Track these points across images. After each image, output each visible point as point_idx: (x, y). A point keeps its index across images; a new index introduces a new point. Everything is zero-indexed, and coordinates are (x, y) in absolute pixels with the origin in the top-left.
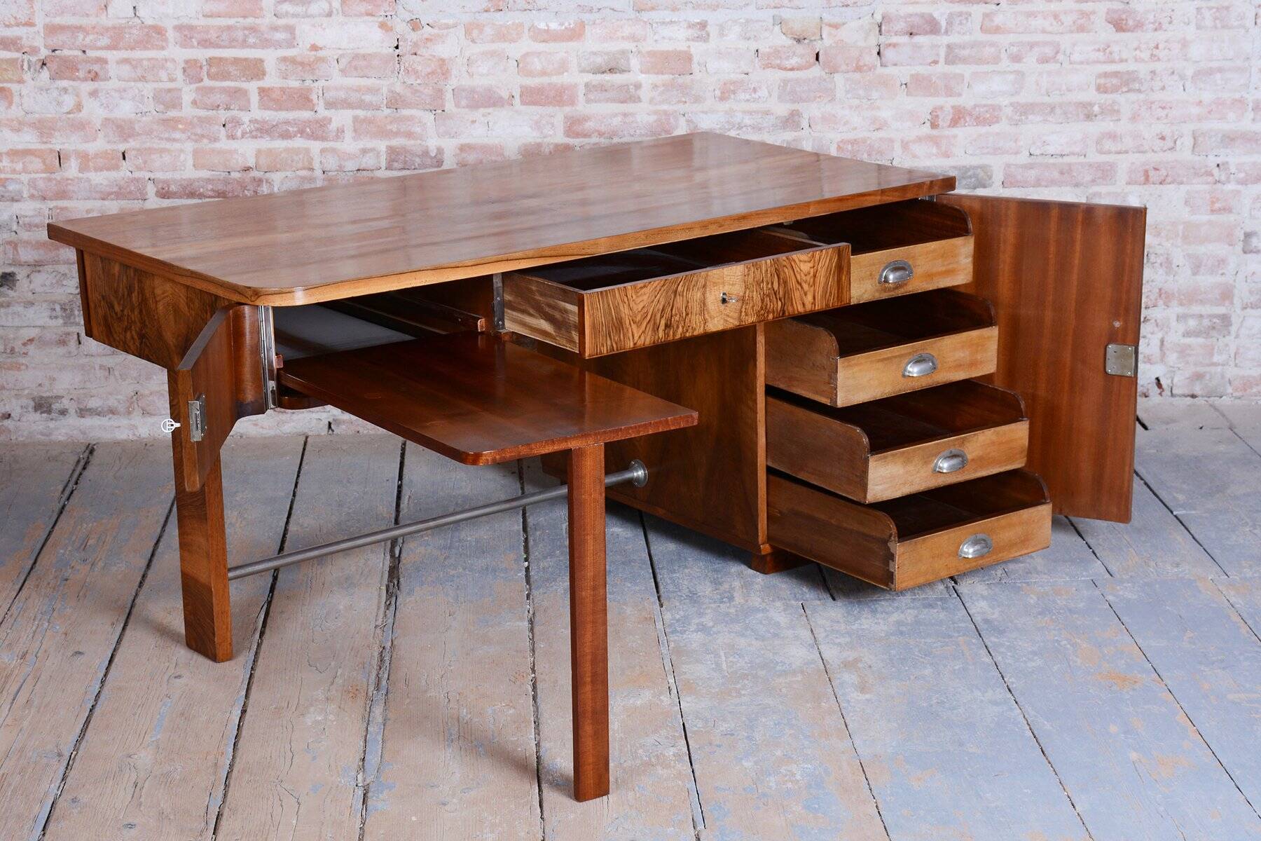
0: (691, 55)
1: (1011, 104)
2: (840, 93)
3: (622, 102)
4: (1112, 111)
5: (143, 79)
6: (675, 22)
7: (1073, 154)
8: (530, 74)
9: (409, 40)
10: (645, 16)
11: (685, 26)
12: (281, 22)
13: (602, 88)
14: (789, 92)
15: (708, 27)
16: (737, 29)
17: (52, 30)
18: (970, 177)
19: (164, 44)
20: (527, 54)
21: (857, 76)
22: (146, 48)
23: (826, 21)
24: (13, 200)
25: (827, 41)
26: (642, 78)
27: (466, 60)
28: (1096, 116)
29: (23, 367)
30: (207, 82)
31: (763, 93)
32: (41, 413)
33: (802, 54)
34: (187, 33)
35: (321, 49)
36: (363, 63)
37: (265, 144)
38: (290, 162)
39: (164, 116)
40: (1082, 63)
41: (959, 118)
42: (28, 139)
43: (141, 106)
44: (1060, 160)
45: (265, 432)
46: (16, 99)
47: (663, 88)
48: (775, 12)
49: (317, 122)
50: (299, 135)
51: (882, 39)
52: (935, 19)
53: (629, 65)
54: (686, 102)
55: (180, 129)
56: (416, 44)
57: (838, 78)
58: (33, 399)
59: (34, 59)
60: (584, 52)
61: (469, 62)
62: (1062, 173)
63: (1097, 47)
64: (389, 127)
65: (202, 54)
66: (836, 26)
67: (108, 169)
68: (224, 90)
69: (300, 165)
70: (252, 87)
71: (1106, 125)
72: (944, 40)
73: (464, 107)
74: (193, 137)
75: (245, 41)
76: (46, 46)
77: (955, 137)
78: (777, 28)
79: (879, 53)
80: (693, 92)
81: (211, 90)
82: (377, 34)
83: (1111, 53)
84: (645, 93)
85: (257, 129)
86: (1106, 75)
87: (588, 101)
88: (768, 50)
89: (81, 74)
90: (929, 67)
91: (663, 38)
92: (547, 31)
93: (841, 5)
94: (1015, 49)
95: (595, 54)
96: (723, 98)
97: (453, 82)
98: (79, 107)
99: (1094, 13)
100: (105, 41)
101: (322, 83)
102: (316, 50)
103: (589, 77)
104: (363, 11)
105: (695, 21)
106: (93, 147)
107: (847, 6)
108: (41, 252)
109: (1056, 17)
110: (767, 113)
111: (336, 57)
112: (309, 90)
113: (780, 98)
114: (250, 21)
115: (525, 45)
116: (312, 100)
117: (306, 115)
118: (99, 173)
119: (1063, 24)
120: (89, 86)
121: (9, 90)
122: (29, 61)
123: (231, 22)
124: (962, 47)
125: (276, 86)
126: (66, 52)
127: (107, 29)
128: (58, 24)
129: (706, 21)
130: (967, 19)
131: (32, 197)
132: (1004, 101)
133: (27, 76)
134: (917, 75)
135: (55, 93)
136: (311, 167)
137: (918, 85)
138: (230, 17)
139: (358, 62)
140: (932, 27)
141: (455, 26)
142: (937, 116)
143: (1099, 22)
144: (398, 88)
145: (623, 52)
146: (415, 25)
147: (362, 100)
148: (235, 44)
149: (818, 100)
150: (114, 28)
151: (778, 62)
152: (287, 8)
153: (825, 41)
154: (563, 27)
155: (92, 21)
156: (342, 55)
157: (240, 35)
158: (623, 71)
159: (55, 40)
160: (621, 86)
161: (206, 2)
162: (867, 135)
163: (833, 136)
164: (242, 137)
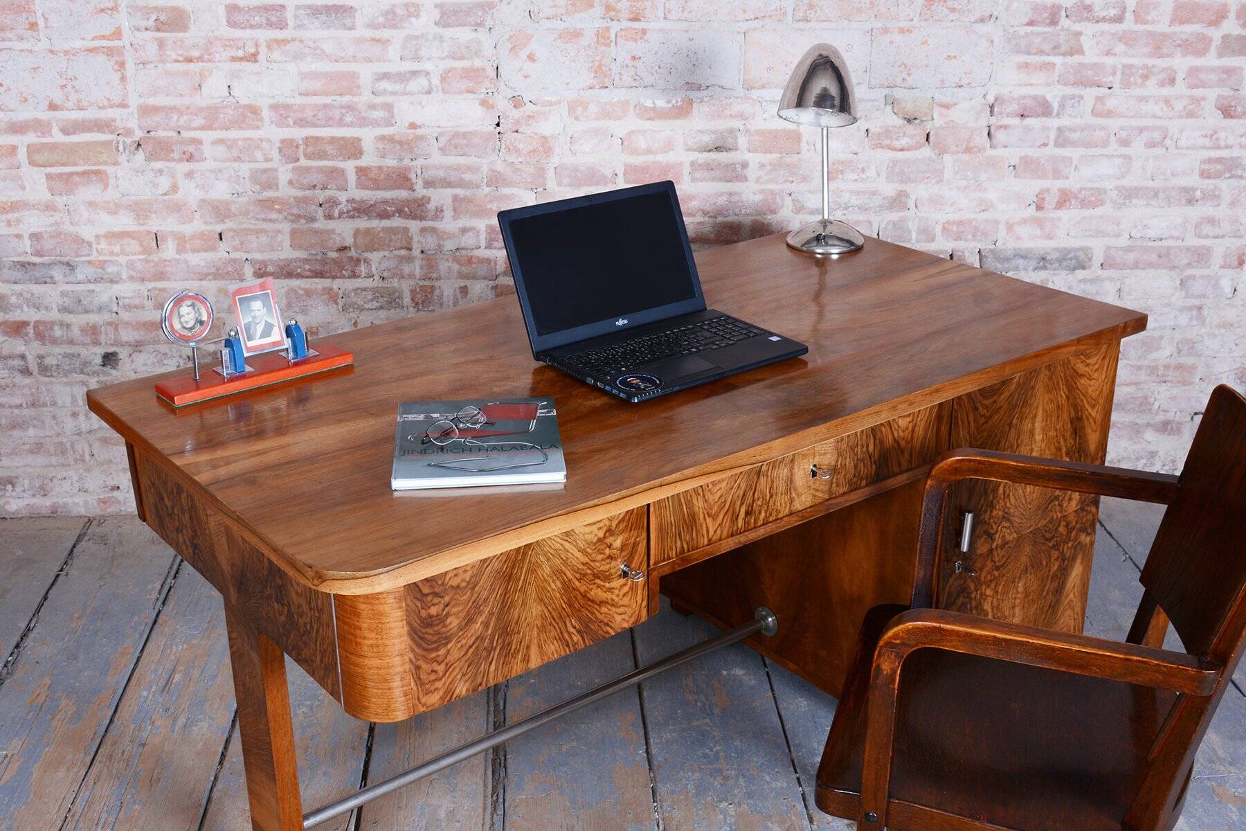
0: (801, 134)
1: (1117, 188)
2: (948, 174)
3: (728, 181)
4: (1212, 197)
5: (238, 159)
7: (1172, 237)
8: (635, 152)
9: (511, 117)
10: (755, 94)
12: (379, 100)
13: (709, 167)
14: (898, 173)
17: (145, 111)
18: (1071, 259)
19: (259, 124)
20: (632, 132)
21: (966, 157)
22: (241, 128)
23: (938, 101)
24: (112, 281)
25: (938, 122)
26: (749, 157)
27: (569, 139)
28: (1197, 201)
30: (304, 162)
31: (871, 173)
33: (913, 134)
34: (282, 112)
35: (420, 127)
36: (463, 141)
37: (363, 223)
38: (387, 242)
39: (259, 197)
40: (1188, 148)
41: (1065, 201)
42: (125, 222)
43: (236, 186)
44: (1159, 243)
46: (112, 181)
47: (770, 168)
48: (887, 91)
49: (416, 201)
50: (397, 215)
51: (993, 120)
52: (1047, 101)
53: (737, 143)
54: (793, 182)
55: (276, 209)
56: (517, 122)
57: (947, 158)
59: (128, 141)
60: (691, 130)
61: (572, 140)
62: (1160, 256)
63: (1204, 133)
64: (489, 206)
65: (299, 134)
66: (947, 106)
67: (205, 251)
68: (320, 170)
69: (399, 245)
70: (350, 166)
71: (1206, 210)
72: (1054, 123)
73: (566, 186)
74: (289, 217)
75: (341, 119)
76: (140, 128)
77: (1059, 219)
78: (889, 108)
79: (989, 134)
80: (801, 172)
81: (308, 170)
82: (479, 111)
83: (1217, 139)
84: (751, 173)
85: (354, 209)
86: (1210, 161)
87: (694, 180)
88: (878, 130)
89: (176, 155)
90: (1039, 150)
91: (773, 116)
92: (654, 109)
93: (954, 85)
94: (1124, 134)
95: (702, 132)
97: (555, 160)
98: (174, 188)
99: (1204, 99)
100: (199, 121)
101: (420, 162)
102: (415, 128)
103: (695, 156)
104: (463, 88)
106: (188, 229)
107: (961, 87)
108: (142, 332)
109: (1167, 101)
110: (874, 193)
111: (435, 135)
112: (408, 169)
113: (889, 179)
114: (346, 99)
115: (631, 123)
116: (411, 179)
117: (404, 194)
118: (196, 255)
119: (1173, 109)
120: (186, 167)
121: (105, 173)
122: (124, 143)
123: (328, 100)
124: (1073, 130)
125: (373, 165)
126: (161, 133)
127: (201, 110)
128: (153, 106)
130: (1079, 102)
131: (131, 278)
132: (1109, 185)
133: (122, 158)
134: (1026, 157)
135: (151, 175)
136: (409, 246)
137: (1027, 167)
138: (326, 95)
139: (458, 141)
140: (1044, 109)
141: (559, 102)
142: (1043, 199)
143: (1209, 107)
144: (499, 167)
145: (731, 131)
146: (517, 102)
147: (462, 180)
148: (331, 122)
149: (926, 180)
150: (208, 108)
151: (888, 142)
152: (385, 85)
153: (935, 121)
154: (670, 105)
155: (187, 101)
156: (441, 134)
157: (337, 114)
158: (728, 150)
159: (149, 121)
160: (727, 166)
161: (302, 79)
162: (973, 216)
163: (938, 217)
164: (339, 217)
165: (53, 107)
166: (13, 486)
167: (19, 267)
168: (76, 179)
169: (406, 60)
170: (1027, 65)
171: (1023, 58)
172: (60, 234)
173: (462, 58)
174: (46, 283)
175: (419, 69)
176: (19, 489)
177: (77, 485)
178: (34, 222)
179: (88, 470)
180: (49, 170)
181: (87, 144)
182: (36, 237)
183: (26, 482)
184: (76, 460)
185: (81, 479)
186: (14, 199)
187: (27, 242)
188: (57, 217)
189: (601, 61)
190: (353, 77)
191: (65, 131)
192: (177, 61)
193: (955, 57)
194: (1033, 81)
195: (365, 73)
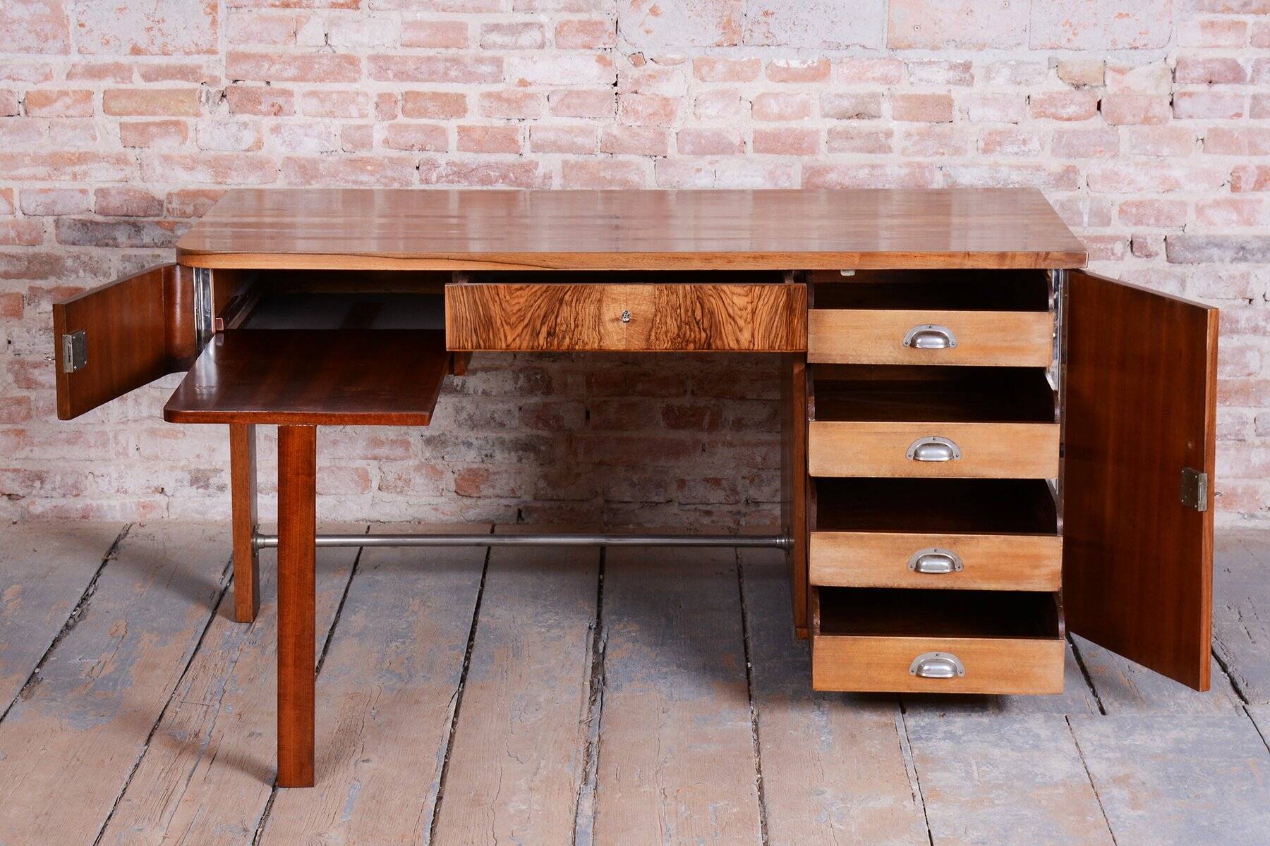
0: (952, 100)
2: (1124, 148)
3: (870, 152)
5: (331, 114)
6: (934, 62)
8: (766, 117)
9: (630, 77)
10: (900, 55)
11: (946, 67)
12: (488, 53)
13: (847, 135)
14: (1063, 145)
15: (973, 68)
16: (1006, 72)
17: (235, 58)
19: (357, 76)
20: (763, 95)
21: (1145, 129)
22: (336, 80)
23: (1111, 65)
25: (1111, 88)
26: (894, 125)
27: (692, 102)
29: (180, 435)
30: (402, 119)
31: (1034, 145)
32: (197, 488)
33: (1081, 102)
34: (382, 64)
35: (530, 84)
36: (575, 101)
39: (350, 157)
41: (1265, 180)
42: (201, 179)
43: (326, 144)
45: (445, 518)
46: (191, 134)
47: (917, 137)
48: (1051, 53)
49: (522, 166)
50: (501, 181)
51: (1176, 88)
52: (1238, 65)
53: (880, 110)
54: (943, 154)
55: (368, 171)
56: (637, 82)
57: (1123, 130)
58: (190, 472)
59: (213, 90)
60: (829, 94)
61: (697, 102)
64: (602, 174)
65: (397, 88)
66: (1121, 71)
68: (421, 129)
70: (451, 125)
72: (1248, 90)
73: (688, 154)
74: (382, 180)
76: (227, 76)
77: (1260, 201)
78: (1053, 72)
79: (1171, 104)
80: (952, 143)
81: (406, 127)
82: (594, 69)
84: (896, 143)
85: (454, 173)
88: (1041, 96)
89: (264, 108)
90: (1230, 120)
91: (921, 80)
92: (787, 69)
93: (1128, 46)
95: (841, 96)
96: (986, 151)
97: (677, 125)
98: (259, 145)
100: (292, 71)
101: (529, 123)
102: (524, 86)
103: (833, 123)
104: (579, 42)
105: (958, 61)
107: (1136, 48)
110: (1038, 169)
111: (546, 94)
112: (515, 130)
113: (1054, 152)
114: (453, 51)
115: (761, 85)
116: (517, 142)
117: (510, 158)
120: (271, 121)
121: (185, 125)
122: (208, 92)
123: (431, 52)
125: (478, 125)
126: (249, 83)
127: (295, 58)
128: (243, 53)
129: (971, 62)
133: (205, 109)
134: (1216, 129)
135: (234, 129)
137: (1216, 140)
138: (430, 47)
139: (570, 100)
140: (1236, 74)
141: (682, 62)
142: (1239, 178)
144: (615, 130)
145: (874, 96)
146: (637, 59)
147: (574, 143)
148: (434, 77)
149: (1098, 155)
150: (303, 57)
151: (1053, 110)
152: (494, 37)
153: (1108, 88)
154: (806, 66)
155: (279, 49)
156: (553, 92)
157: (441, 67)
158: (872, 117)
159: (238, 70)
160: (870, 134)
161: (406, 29)
162: (1155, 196)
163: (1115, 197)
164: (437, 182)
165: (136, 51)
166: (42, 482)
167: (80, 225)
168: (153, 129)
169: (518, 11)
170: (1212, 24)
171: (1207, 17)
172: (129, 190)
173: (579, 10)
174: (107, 245)
175: (533, 22)
176: (48, 486)
177: (115, 484)
178: (102, 177)
179: (130, 466)
180: (125, 119)
181: (169, 93)
182: (101, 193)
183: (58, 478)
184: (118, 454)
185: (121, 477)
186: (82, 150)
187: (92, 199)
188: (128, 171)
189: (730, 16)
190: (460, 28)
191: (147, 77)
192: (273, 6)
193: (1128, 15)
194: (1221, 42)
195: (474, 24)
